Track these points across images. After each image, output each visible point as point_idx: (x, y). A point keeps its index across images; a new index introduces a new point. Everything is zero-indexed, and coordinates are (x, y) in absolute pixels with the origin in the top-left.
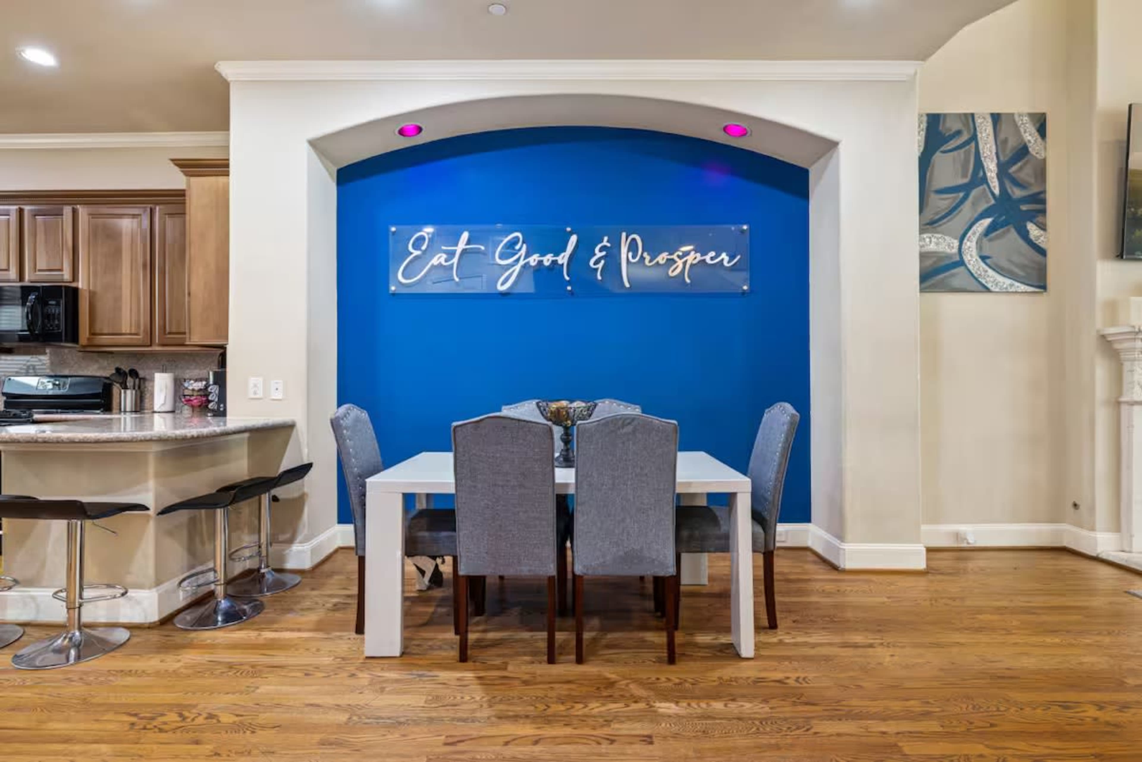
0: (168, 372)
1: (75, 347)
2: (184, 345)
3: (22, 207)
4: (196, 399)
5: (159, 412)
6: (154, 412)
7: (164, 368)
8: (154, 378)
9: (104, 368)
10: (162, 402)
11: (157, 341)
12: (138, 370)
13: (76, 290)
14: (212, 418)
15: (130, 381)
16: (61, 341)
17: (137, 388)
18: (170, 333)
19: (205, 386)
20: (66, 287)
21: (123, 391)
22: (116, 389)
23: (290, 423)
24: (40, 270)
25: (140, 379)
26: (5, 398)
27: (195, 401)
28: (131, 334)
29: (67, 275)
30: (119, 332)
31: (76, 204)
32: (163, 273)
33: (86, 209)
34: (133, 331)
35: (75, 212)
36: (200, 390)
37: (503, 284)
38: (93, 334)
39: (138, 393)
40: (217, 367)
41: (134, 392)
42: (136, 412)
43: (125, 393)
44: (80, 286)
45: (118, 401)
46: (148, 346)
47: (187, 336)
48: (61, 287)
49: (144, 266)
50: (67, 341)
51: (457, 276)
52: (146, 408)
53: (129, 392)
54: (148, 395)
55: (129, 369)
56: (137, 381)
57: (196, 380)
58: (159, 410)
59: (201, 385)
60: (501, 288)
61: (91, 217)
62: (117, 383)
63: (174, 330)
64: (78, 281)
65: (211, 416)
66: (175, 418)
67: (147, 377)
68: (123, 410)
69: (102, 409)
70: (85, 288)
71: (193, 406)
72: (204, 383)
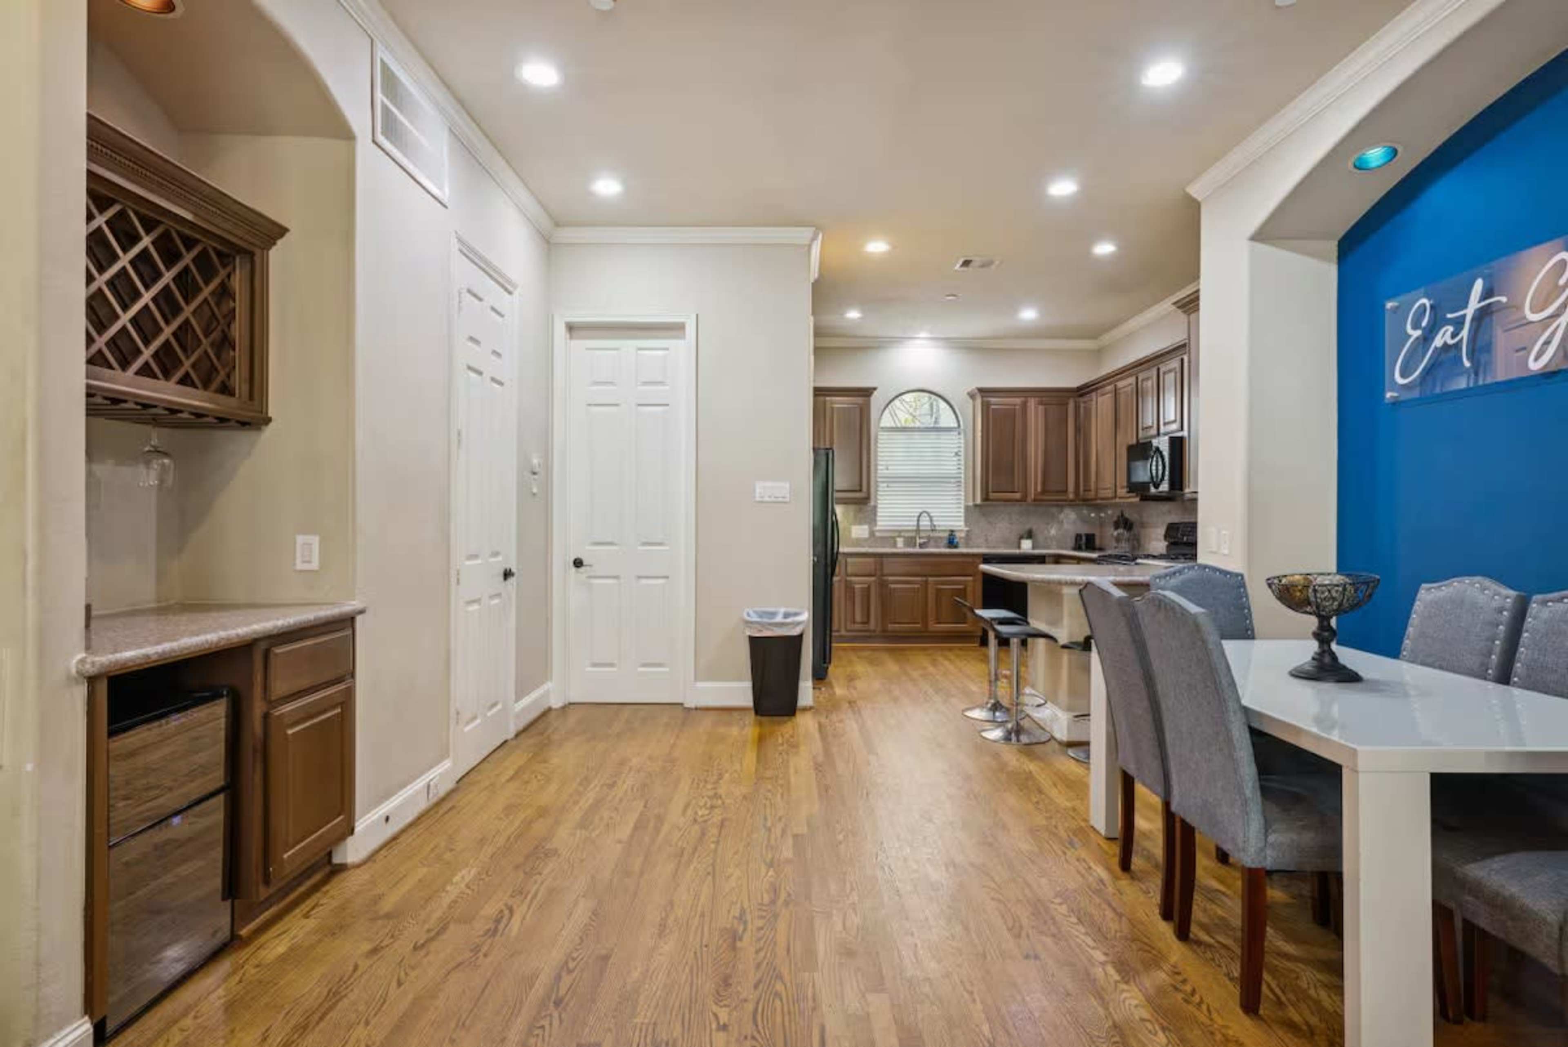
3: (1158, 366)
13: (1182, 439)
20: (1174, 437)
24: (1166, 424)
26: (1167, 543)
29: (1178, 426)
37: (1536, 359)
44: (1185, 435)
51: (1468, 359)
60: (1535, 366)
64: (1184, 430)
70: (1188, 437)
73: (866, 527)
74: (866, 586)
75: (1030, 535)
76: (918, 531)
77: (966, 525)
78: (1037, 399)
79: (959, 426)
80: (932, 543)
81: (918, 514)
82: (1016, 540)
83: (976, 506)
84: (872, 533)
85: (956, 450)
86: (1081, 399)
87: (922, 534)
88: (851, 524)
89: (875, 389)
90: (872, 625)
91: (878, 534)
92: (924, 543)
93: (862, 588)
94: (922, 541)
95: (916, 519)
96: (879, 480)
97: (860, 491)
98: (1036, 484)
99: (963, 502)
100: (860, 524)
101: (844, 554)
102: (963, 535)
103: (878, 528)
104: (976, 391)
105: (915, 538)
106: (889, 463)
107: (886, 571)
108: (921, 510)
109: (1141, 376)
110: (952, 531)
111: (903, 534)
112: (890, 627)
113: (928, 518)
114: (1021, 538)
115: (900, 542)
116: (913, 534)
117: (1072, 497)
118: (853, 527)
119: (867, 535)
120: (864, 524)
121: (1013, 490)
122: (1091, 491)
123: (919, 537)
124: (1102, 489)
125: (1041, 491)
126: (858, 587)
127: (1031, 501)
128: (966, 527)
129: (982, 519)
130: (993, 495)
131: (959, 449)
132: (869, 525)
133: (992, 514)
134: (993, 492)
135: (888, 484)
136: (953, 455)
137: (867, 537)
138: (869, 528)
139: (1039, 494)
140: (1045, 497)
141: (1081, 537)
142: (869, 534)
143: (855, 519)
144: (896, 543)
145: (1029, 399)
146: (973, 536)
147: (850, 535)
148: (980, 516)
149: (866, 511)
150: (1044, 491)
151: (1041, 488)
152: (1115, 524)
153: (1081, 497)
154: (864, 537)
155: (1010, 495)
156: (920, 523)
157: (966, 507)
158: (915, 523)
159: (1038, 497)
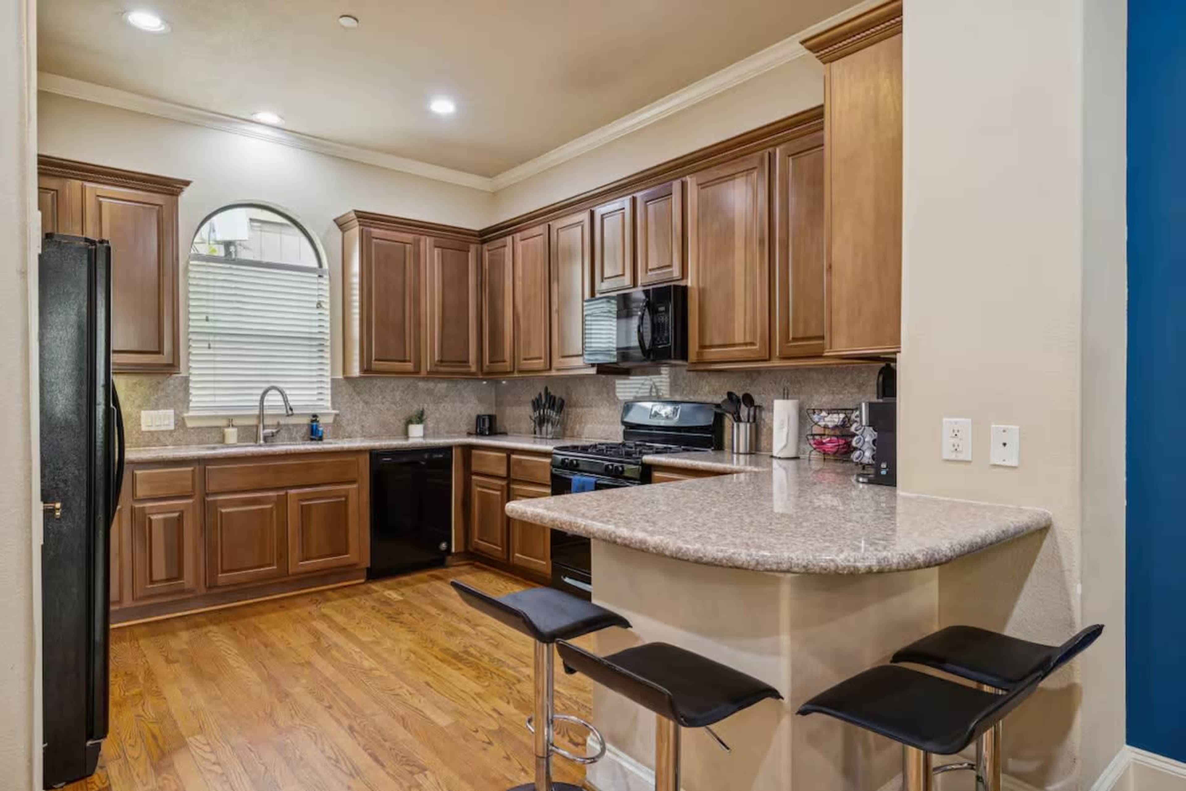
0: (792, 399)
1: (684, 366)
2: (820, 356)
3: (635, 195)
4: (830, 442)
5: (780, 458)
6: (772, 457)
7: (786, 392)
8: (773, 406)
9: (715, 392)
10: (783, 444)
11: (778, 354)
12: (753, 395)
13: (685, 289)
14: (866, 486)
15: (744, 411)
16: (670, 358)
17: (751, 420)
18: (795, 339)
19: (844, 421)
20: (675, 286)
21: (735, 424)
22: (728, 421)
23: (1043, 525)
24: (651, 270)
25: (756, 407)
26: (623, 427)
27: (830, 445)
28: (746, 344)
29: (676, 272)
30: (731, 342)
31: (685, 176)
32: (785, 246)
33: (695, 179)
34: (748, 340)
35: (684, 185)
36: (836, 427)
38: (702, 347)
39: (753, 425)
40: (876, 396)
41: (748, 425)
42: (750, 453)
43: (738, 427)
44: (689, 284)
45: (730, 437)
46: (765, 360)
47: (827, 341)
48: (670, 286)
49: (762, 242)
50: (675, 359)
52: (762, 449)
53: (742, 425)
54: (765, 430)
55: (743, 393)
56: (752, 409)
57: (830, 411)
58: (778, 456)
59: (836, 419)
61: (700, 187)
62: (729, 413)
63: (800, 335)
64: (687, 278)
65: (863, 483)
66: (798, 469)
67: (764, 405)
68: (735, 451)
69: (713, 448)
70: (695, 285)
71: (825, 453)
72: (842, 416)
73: (171, 412)
74: (176, 515)
75: (420, 418)
76: (261, 417)
77: (334, 406)
78: (433, 239)
79: (320, 265)
80: (284, 433)
81: (261, 392)
82: (402, 427)
83: (350, 379)
84: (180, 423)
85: (316, 299)
86: (485, 247)
87: (267, 422)
88: (140, 407)
89: (187, 183)
90: (188, 580)
91: (190, 424)
92: (273, 435)
93: (165, 520)
94: (268, 431)
95: (259, 398)
96: (193, 337)
97: (159, 352)
98: (432, 351)
99: (328, 374)
100: (156, 407)
101: (132, 463)
102: (330, 420)
103: (191, 414)
104: (353, 215)
105: (257, 427)
106: (211, 311)
107: (212, 486)
108: (267, 385)
109: (600, 211)
110: (315, 416)
111: (236, 422)
112: (222, 578)
113: (278, 397)
114: (409, 422)
115: (232, 435)
116: (253, 422)
117: (473, 369)
118: (143, 413)
119: (172, 427)
120: (166, 407)
121: (402, 359)
122: (504, 361)
123: (264, 428)
124: (525, 359)
125: (438, 361)
126: (158, 520)
127: (426, 373)
128: (334, 409)
129: (357, 398)
130: (376, 365)
131: (321, 299)
132: (175, 410)
133: (370, 391)
134: (376, 360)
135: (209, 345)
136: (315, 305)
137: (171, 431)
138: (175, 414)
139: (436, 365)
140: (442, 369)
141: (484, 420)
142: (176, 425)
143: (152, 398)
144: (224, 436)
145: (423, 238)
146: (344, 423)
147: (144, 428)
148: (354, 394)
149: (169, 385)
150: (441, 361)
151: (439, 356)
152: (533, 403)
153: (485, 369)
154: (166, 431)
155: (397, 366)
156: (265, 404)
157: (333, 381)
158: (258, 404)
159: (434, 369)
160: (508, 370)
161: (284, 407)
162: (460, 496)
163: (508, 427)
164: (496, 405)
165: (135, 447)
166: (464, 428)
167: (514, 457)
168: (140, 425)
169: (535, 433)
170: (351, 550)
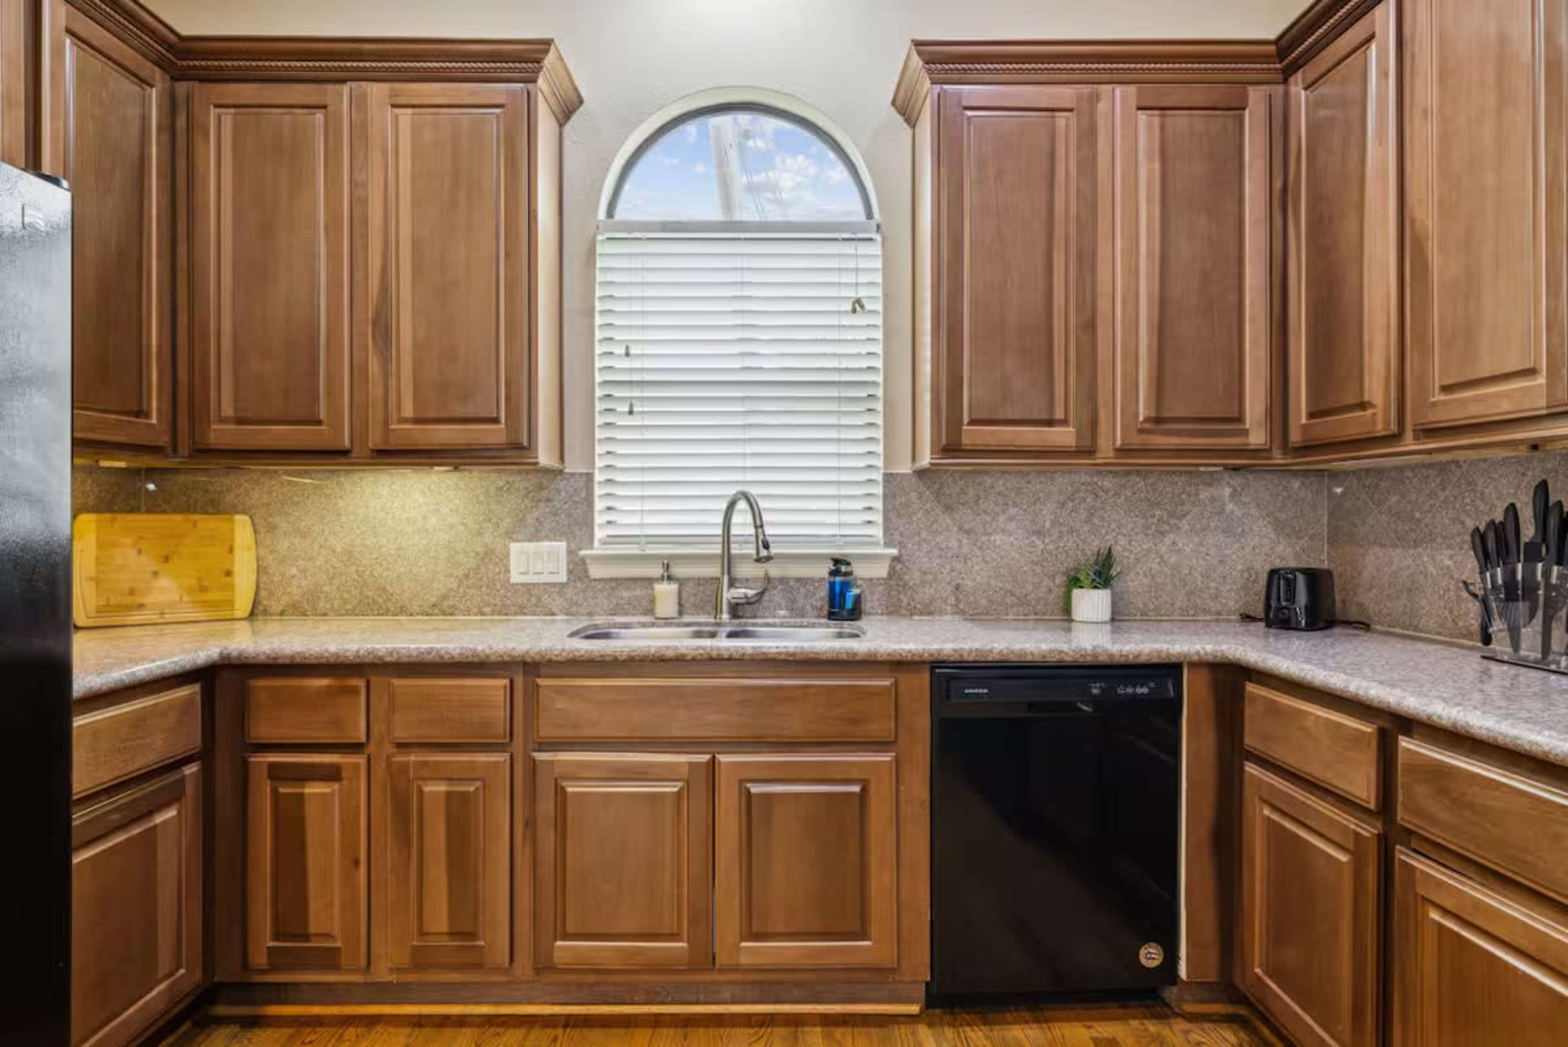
73: (562, 547)
74: (471, 786)
75: (1101, 573)
76: (726, 558)
77: (890, 538)
78: (1132, 89)
79: (869, 215)
80: (776, 596)
81: (723, 505)
82: (1056, 591)
83: (920, 473)
84: (578, 570)
85: (854, 293)
87: (741, 572)
88: (510, 535)
91: (596, 571)
93: (454, 796)
94: (740, 592)
97: (497, 419)
98: (1132, 386)
99: (879, 462)
100: (534, 537)
102: (881, 571)
103: (598, 550)
104: (916, 61)
108: (732, 491)
110: (837, 561)
111: (678, 571)
112: (566, 950)
113: (749, 518)
114: (1074, 582)
115: (667, 598)
116: (713, 570)
117: (1257, 438)
118: (514, 547)
119: (563, 577)
120: (553, 535)
121: (1044, 416)
122: (1363, 406)
123: (732, 584)
124: (1446, 389)
125: (1147, 420)
126: (435, 794)
127: (1111, 454)
128: (888, 544)
129: (945, 519)
130: (972, 435)
131: (862, 293)
132: (568, 543)
133: (976, 502)
134: (973, 422)
135: (631, 405)
136: (849, 307)
137: (563, 585)
138: (570, 552)
139: (1141, 431)
140: (1159, 441)
141: (1291, 585)
142: (570, 572)
143: (529, 520)
144: (652, 601)
145: (1105, 89)
146: (914, 577)
147: (516, 578)
148: (939, 510)
149: (559, 491)
150: (1158, 420)
151: (1147, 407)
152: (1479, 538)
153: (1295, 437)
154: (553, 585)
155: (1029, 436)
156: (734, 531)
157: (889, 478)
158: (719, 531)
159: (1137, 440)
160: (1380, 429)
161: (753, 539)
162: (1208, 812)
163: (1372, 608)
164: (1332, 541)
165: (500, 614)
166: (1233, 602)
167: (1405, 743)
168: (508, 571)
169: (1487, 639)
170: (874, 929)
